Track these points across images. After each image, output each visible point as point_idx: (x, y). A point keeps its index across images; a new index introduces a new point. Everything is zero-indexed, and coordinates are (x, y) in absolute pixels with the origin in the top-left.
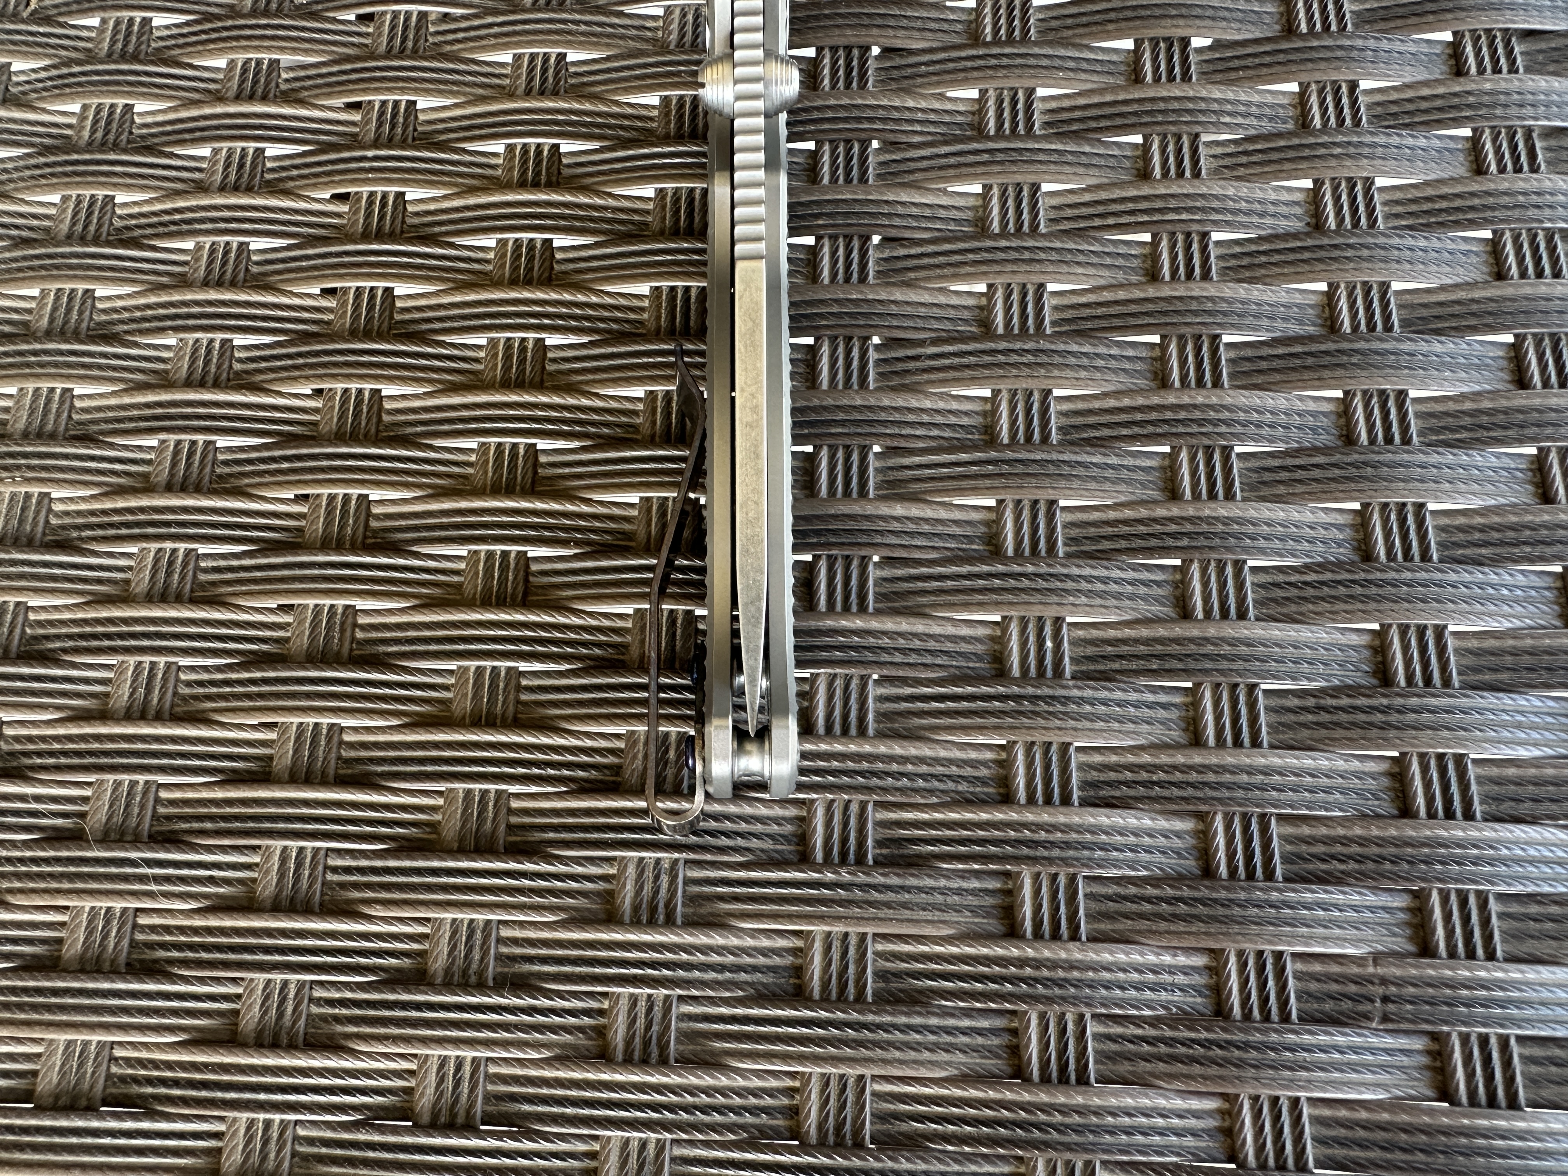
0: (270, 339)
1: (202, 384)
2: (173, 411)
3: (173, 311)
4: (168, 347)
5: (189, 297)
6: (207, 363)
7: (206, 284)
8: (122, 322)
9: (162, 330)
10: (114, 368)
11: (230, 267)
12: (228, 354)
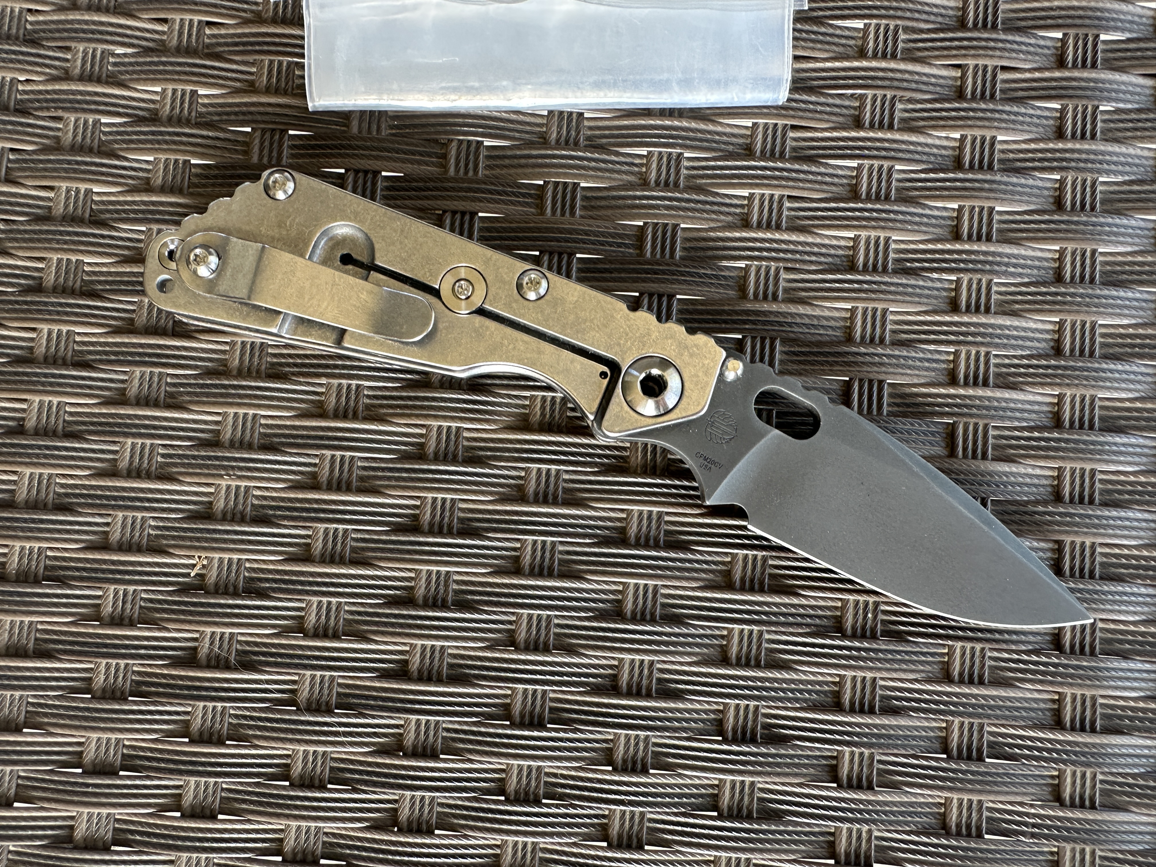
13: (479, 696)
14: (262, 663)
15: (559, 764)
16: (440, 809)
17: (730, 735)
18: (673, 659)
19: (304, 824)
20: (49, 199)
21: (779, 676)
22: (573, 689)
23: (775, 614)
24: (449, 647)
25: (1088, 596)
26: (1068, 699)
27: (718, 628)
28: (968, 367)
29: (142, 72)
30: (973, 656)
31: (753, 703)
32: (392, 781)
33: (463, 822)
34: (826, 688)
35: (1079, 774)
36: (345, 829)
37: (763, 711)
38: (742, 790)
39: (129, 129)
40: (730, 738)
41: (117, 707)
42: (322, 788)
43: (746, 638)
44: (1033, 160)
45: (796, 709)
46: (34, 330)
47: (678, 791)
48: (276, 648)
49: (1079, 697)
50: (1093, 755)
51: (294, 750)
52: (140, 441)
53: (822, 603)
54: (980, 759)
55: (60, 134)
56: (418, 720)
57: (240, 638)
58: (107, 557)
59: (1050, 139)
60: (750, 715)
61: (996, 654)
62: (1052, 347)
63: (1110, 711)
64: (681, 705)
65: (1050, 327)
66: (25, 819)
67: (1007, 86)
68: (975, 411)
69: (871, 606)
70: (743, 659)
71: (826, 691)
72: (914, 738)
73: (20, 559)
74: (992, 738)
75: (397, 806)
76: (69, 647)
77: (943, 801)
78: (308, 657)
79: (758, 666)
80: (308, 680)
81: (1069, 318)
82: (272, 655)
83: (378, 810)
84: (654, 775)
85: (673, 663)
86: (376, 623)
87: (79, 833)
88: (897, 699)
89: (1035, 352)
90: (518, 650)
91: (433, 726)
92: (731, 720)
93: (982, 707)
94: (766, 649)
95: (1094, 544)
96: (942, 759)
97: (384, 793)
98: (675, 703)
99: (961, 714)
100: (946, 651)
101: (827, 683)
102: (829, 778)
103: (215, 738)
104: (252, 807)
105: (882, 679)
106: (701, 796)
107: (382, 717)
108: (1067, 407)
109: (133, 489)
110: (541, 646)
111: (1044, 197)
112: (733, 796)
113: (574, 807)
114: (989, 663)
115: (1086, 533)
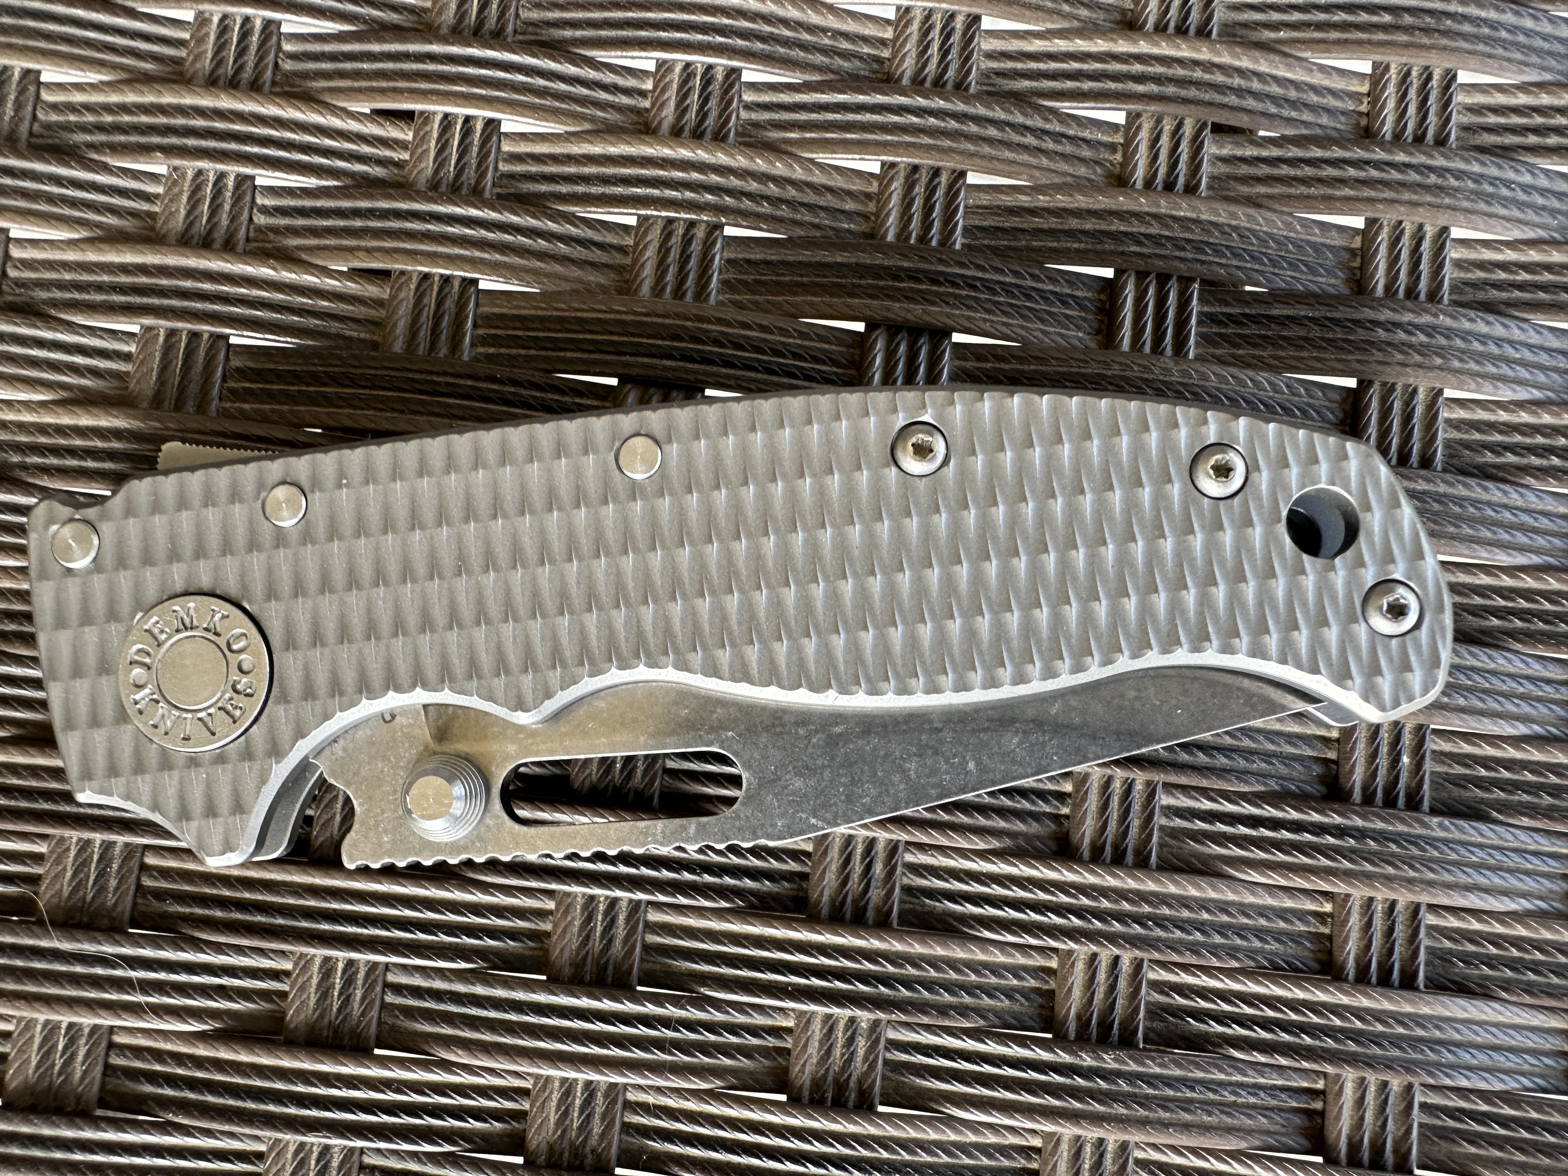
0: (311, 182)
1: (205, 244)
2: (165, 282)
3: (162, 120)
4: (154, 177)
5: (188, 100)
6: (215, 209)
7: (212, 82)
8: (84, 128)
9: (146, 150)
10: (73, 203)
11: (251, 58)
12: (248, 198)
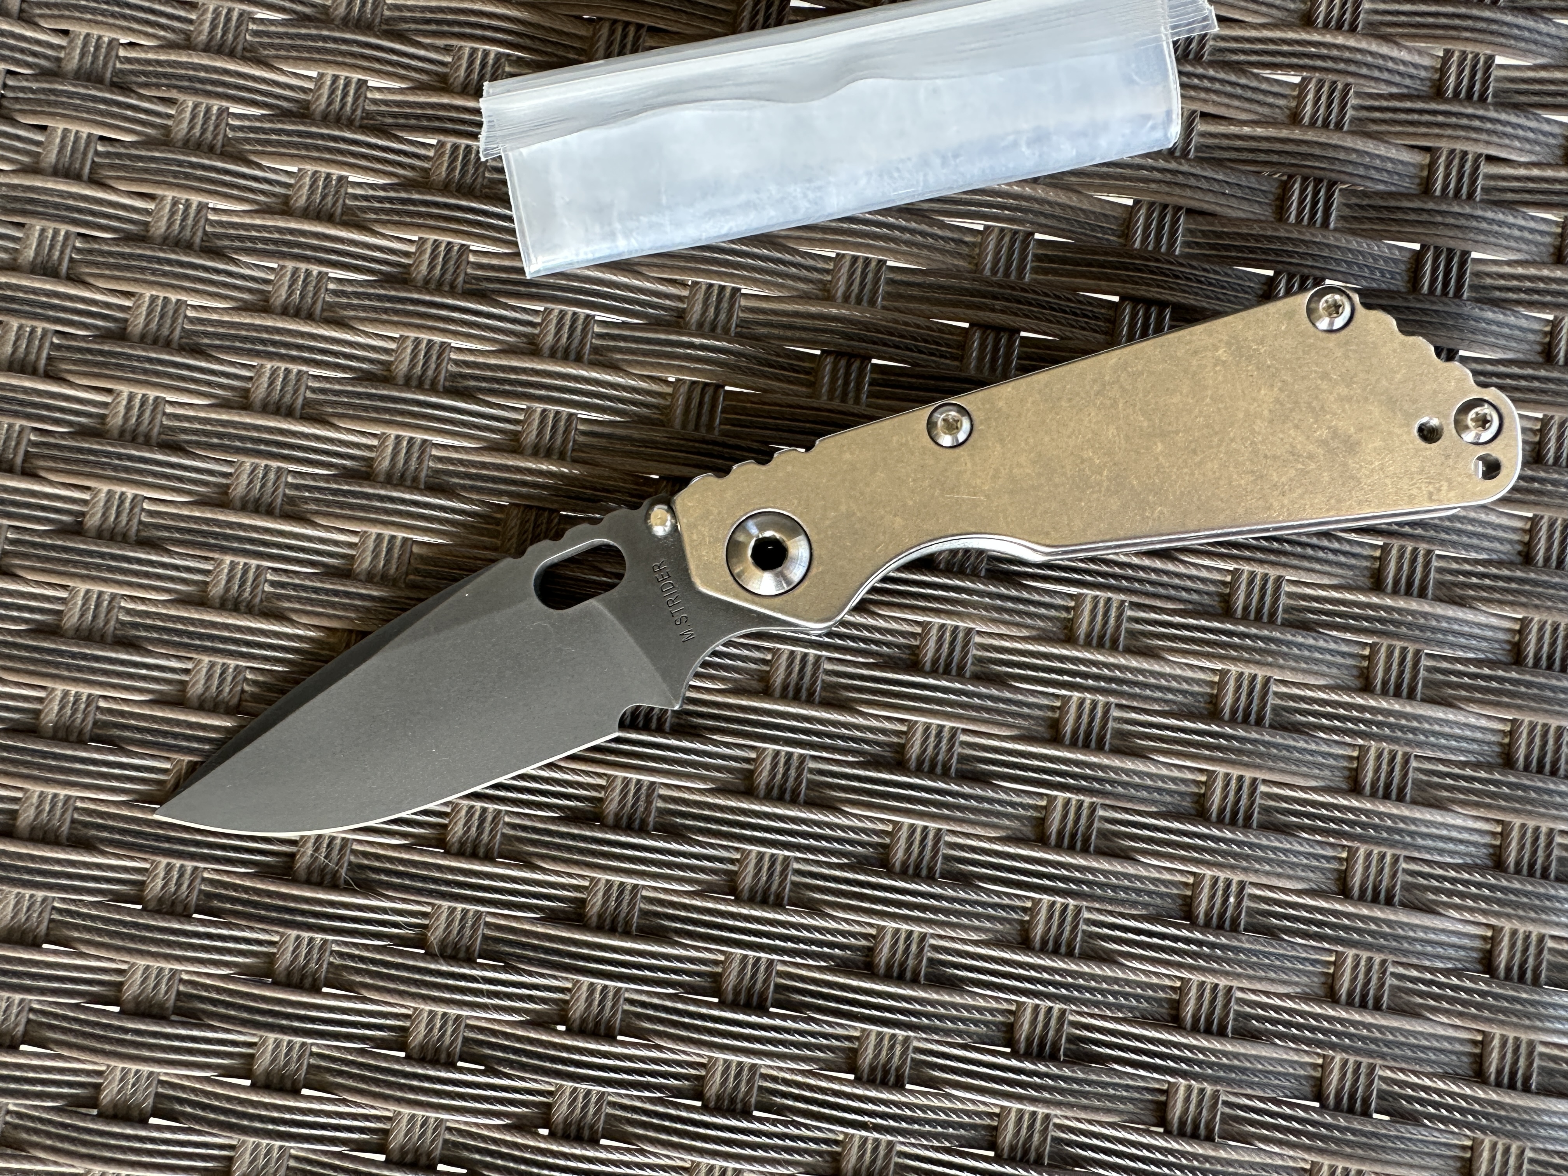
13: (679, 959)
14: (382, 884)
15: (782, 1065)
16: (610, 1110)
17: (1022, 1046)
18: (954, 935)
19: (420, 1113)
20: (147, 212)
21: (1098, 971)
22: (811, 962)
23: (1101, 885)
24: (644, 887)
25: (1537, 902)
26: (1496, 1042)
27: (1018, 897)
28: (1399, 569)
29: (293, 47)
30: (1369, 970)
31: (1057, 1006)
32: (548, 1064)
33: (640, 1131)
34: (1161, 994)
35: (1500, 1148)
36: (477, 1125)
37: (1071, 1018)
38: (1031, 1126)
39: (268, 125)
40: (1022, 1051)
41: (176, 926)
42: (450, 1065)
43: (1057, 914)
44: (1518, 290)
45: (1117, 1020)
46: (109, 391)
47: (943, 1117)
48: (404, 865)
49: (1511, 1041)
50: (1523, 1123)
51: (415, 1009)
52: (242, 561)
53: (1167, 876)
54: (1366, 1113)
55: (170, 123)
56: (592, 984)
57: (356, 847)
58: (182, 717)
59: (1544, 264)
60: (1053, 1022)
61: (1401, 970)
62: (1519, 553)
63: (1552, 1065)
64: (958, 999)
65: (1519, 524)
66: (34, 1068)
67: (1492, 183)
68: (1404, 630)
69: (1234, 888)
70: (1051, 944)
71: (1161, 999)
72: (1276, 1075)
73: (61, 709)
74: (1384, 1087)
75: (550, 1100)
76: (117, 837)
77: (1308, 1167)
78: (448, 883)
79: (1070, 954)
80: (445, 915)
81: (1547, 515)
82: (399, 874)
83: (523, 1103)
84: (911, 1092)
85: (952, 939)
86: (547, 845)
87: (107, 1096)
88: (1259, 1018)
89: (1494, 557)
90: (738, 901)
91: (611, 994)
92: (1026, 1026)
93: (1375, 1041)
94: (1084, 931)
95: (1551, 830)
96: (1314, 1109)
97: (535, 1081)
98: (950, 995)
99: (1345, 1049)
100: (1333, 959)
101: (1163, 988)
102: (1154, 1120)
103: (308, 982)
104: (351, 1083)
105: (1241, 989)
106: (974, 1127)
107: (542, 975)
108: (1533, 637)
109: (226, 627)
110: (772, 898)
111: (1528, 342)
112: (1019, 1131)
113: (797, 1125)
114: (1390, 981)
115: (1543, 815)
